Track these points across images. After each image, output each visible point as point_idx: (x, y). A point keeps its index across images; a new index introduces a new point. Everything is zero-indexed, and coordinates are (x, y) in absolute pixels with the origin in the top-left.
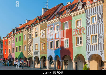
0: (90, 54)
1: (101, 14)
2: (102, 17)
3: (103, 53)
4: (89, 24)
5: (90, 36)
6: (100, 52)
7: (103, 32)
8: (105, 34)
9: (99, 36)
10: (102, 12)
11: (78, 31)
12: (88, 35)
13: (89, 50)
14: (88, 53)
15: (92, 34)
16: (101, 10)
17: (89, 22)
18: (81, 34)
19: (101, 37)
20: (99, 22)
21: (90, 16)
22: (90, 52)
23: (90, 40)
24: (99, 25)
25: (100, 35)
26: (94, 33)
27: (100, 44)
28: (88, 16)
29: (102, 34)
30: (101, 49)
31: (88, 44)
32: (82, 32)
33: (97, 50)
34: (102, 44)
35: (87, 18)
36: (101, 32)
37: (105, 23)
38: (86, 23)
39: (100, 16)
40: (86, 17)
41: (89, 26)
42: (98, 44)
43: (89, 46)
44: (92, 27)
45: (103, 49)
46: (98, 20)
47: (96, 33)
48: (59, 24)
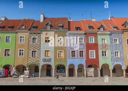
0: (114, 64)
1: (121, 39)
2: (122, 41)
6: (122, 63)
7: (123, 50)
8: (124, 52)
9: (120, 53)
11: (104, 47)
12: (112, 50)
13: (113, 61)
15: (115, 50)
16: (121, 36)
17: (113, 42)
18: (106, 49)
19: (122, 53)
20: (120, 44)
21: (113, 38)
24: (120, 46)
26: (117, 50)
27: (121, 58)
30: (122, 61)
31: (112, 57)
32: (107, 48)
33: (119, 61)
34: (123, 58)
36: (121, 50)
37: (124, 45)
38: (110, 42)
40: (110, 38)
41: (113, 44)
44: (115, 46)
45: (124, 61)
46: (119, 42)
48: (83, 37)
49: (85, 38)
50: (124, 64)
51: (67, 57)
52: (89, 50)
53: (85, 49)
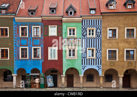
0: (86, 69)
1: (100, 29)
2: (101, 32)
3: (100, 68)
4: (85, 35)
5: (86, 49)
6: (97, 66)
7: (101, 47)
8: (103, 50)
9: (97, 51)
10: (101, 27)
12: (83, 47)
13: (85, 64)
14: (83, 67)
15: (89, 47)
16: (100, 24)
17: (86, 34)
18: (75, 45)
19: (99, 52)
20: (97, 37)
21: (87, 27)
22: (86, 67)
23: (86, 53)
24: (97, 40)
25: (98, 49)
26: (92, 47)
27: (97, 59)
28: (85, 27)
29: (100, 49)
30: (98, 64)
31: (83, 58)
33: (94, 64)
34: (100, 59)
35: (83, 29)
36: (98, 47)
37: (103, 39)
38: (82, 34)
39: (99, 31)
40: (82, 27)
41: (86, 38)
42: (95, 58)
43: (85, 60)
44: (89, 40)
45: (101, 64)
46: (96, 34)
47: (94, 47)
48: (40, 27)
49: (43, 27)
50: (101, 68)
51: (15, 58)
52: (49, 48)
53: (42, 46)
